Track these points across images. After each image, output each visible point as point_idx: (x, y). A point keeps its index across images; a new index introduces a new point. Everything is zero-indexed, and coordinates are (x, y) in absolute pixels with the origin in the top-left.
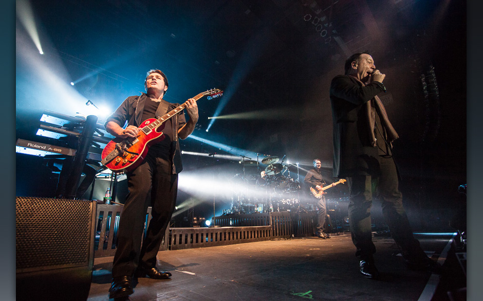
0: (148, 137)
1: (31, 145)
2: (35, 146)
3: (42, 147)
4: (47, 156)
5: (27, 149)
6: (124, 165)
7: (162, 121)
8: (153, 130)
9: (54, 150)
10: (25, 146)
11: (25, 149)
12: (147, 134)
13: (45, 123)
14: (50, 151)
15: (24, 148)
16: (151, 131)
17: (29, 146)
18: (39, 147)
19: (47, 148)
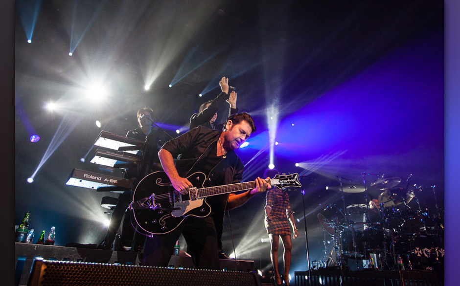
2: (91, 177)
3: (98, 179)
4: (100, 189)
5: (83, 181)
9: (110, 181)
10: (82, 178)
14: (106, 183)
15: (79, 180)
17: (86, 177)
18: (95, 178)
19: (103, 179)
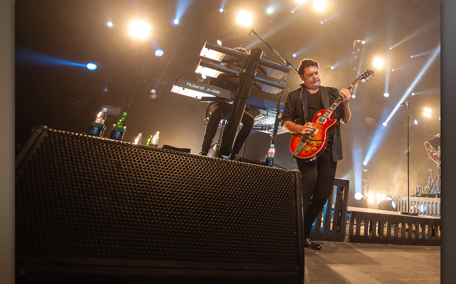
0: (325, 126)
1: (190, 85)
2: (194, 86)
3: (200, 88)
4: (204, 99)
5: (185, 89)
6: (313, 152)
7: (332, 110)
8: (328, 119)
9: (213, 91)
10: (185, 86)
11: (184, 89)
12: (324, 123)
13: (204, 58)
14: (208, 92)
15: (182, 88)
16: (326, 120)
17: (188, 85)
18: (197, 87)
19: (205, 89)
